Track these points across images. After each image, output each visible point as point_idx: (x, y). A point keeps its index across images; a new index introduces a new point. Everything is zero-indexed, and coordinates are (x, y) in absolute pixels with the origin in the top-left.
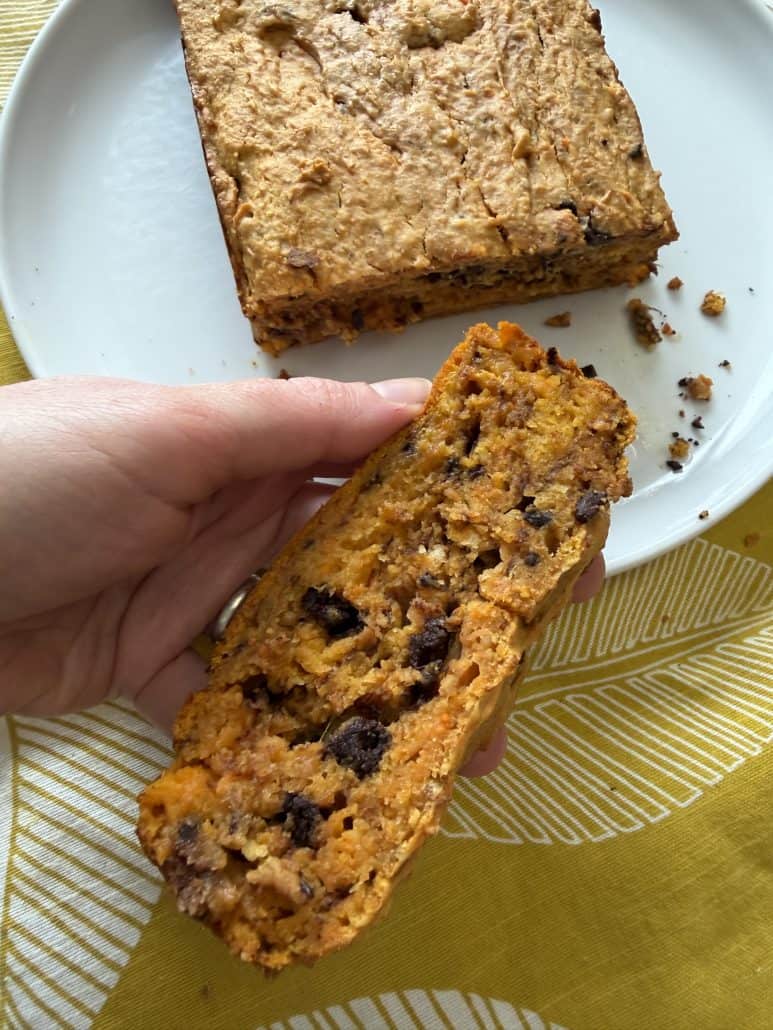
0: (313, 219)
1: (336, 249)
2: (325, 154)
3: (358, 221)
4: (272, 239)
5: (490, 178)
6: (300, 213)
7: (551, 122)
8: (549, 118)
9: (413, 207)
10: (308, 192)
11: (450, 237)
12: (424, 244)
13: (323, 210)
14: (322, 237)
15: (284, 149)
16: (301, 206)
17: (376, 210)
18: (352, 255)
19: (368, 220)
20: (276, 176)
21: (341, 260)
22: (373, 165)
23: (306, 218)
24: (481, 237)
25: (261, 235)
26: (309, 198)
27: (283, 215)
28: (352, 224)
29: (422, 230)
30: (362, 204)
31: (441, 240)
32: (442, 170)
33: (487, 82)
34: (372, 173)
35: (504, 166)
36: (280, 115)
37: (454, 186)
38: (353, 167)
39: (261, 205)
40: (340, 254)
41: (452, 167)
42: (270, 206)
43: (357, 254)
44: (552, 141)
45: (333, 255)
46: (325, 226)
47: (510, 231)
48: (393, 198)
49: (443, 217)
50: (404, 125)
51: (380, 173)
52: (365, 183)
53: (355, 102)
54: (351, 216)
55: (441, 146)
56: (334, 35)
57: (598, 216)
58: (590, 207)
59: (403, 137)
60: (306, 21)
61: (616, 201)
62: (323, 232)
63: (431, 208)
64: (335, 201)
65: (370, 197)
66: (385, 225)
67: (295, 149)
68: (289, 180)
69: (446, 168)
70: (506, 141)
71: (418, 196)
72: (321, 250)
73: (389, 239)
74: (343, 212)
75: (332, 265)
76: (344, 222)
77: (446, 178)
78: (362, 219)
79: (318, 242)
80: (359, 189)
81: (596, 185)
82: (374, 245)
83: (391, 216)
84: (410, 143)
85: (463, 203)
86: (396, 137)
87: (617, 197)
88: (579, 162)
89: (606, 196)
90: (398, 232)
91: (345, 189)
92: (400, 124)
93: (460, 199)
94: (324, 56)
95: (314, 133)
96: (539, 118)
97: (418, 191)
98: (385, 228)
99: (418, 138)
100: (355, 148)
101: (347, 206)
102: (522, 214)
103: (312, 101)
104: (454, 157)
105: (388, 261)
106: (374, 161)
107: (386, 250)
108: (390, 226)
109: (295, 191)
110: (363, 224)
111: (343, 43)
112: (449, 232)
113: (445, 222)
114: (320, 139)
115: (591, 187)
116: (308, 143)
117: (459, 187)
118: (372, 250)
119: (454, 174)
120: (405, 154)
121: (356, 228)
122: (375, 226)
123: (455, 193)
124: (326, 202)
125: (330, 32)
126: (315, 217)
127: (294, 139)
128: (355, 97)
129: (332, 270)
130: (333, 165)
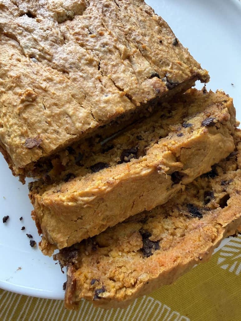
1: (49, 131)
3: (56, 114)
4: (15, 137)
5: (115, 73)
6: (25, 120)
7: (134, 39)
8: (132, 37)
9: (82, 98)
10: (26, 107)
11: (104, 107)
12: (92, 115)
13: (37, 114)
14: (40, 127)
15: (10, 88)
16: (25, 115)
17: (63, 105)
18: (57, 132)
19: (61, 111)
20: (10, 103)
21: (54, 136)
22: (55, 84)
23: (29, 121)
24: (119, 102)
25: (9, 136)
26: (29, 110)
27: (18, 122)
28: (54, 116)
29: (89, 108)
30: (56, 104)
31: (100, 110)
32: (90, 76)
33: (99, 29)
34: (57, 87)
35: (120, 65)
36: (4, 72)
37: (98, 82)
38: (46, 87)
39: (6, 120)
40: (52, 133)
42: (10, 119)
43: (60, 130)
44: (137, 47)
45: (48, 135)
46: (40, 122)
47: (132, 95)
48: (70, 96)
49: (97, 99)
50: (66, 60)
51: (60, 86)
52: (54, 94)
53: (40, 55)
54: (52, 112)
55: (87, 64)
56: (21, 26)
57: (170, 76)
58: (165, 73)
59: (67, 65)
60: (6, 24)
61: (176, 67)
62: (40, 125)
63: (91, 96)
64: (41, 108)
65: (59, 100)
66: (71, 112)
67: (15, 87)
68: (15, 104)
69: (92, 74)
70: (117, 53)
71: (82, 92)
72: (42, 134)
73: (74, 118)
74: (47, 111)
75: (49, 140)
76: (49, 116)
77: (93, 79)
78: (58, 112)
79: (39, 131)
80: (52, 98)
81: (164, 62)
82: (68, 123)
83: (72, 106)
84: (71, 68)
85: (105, 89)
86: (64, 66)
87: (175, 65)
88: (153, 54)
89: (171, 66)
90: (78, 113)
91: (45, 100)
92: (64, 59)
93: (103, 87)
94: (19, 37)
95: (22, 77)
96: (128, 39)
97: (81, 90)
98: (71, 113)
99: (74, 64)
100: (44, 78)
101: (49, 108)
102: (135, 86)
103: (19, 60)
104: (94, 68)
105: (77, 129)
106: (55, 82)
107: (74, 124)
108: (73, 111)
109: (20, 109)
110: (59, 115)
111: (27, 30)
112: (102, 105)
113: (99, 101)
114: (26, 79)
115: (162, 64)
116: (21, 82)
117: (101, 82)
118: (67, 126)
119: (97, 76)
120: (70, 73)
121: (56, 117)
122: (65, 114)
123: (100, 85)
124: (37, 109)
125: (19, 26)
126: (34, 119)
127: (13, 83)
128: (39, 53)
129: (50, 143)
130: (36, 90)
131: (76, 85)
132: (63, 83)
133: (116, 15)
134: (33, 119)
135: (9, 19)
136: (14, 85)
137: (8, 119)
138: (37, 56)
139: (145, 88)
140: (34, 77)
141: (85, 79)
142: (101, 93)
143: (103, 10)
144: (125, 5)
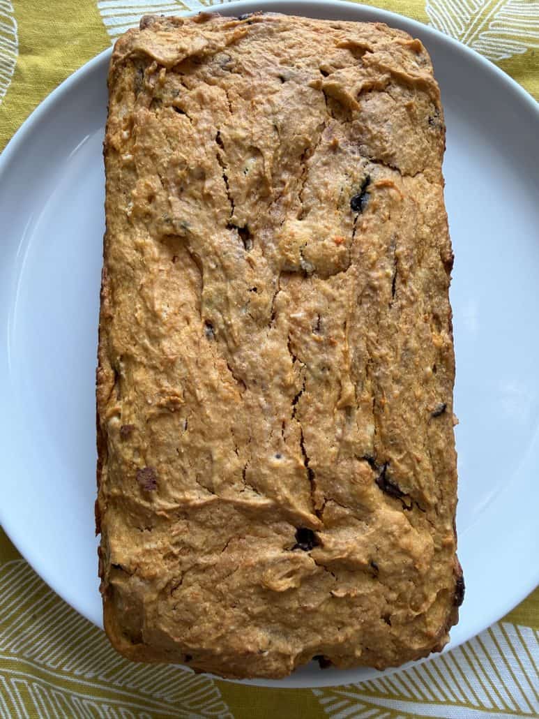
0: (161, 439)
1: (175, 464)
2: (183, 382)
3: (195, 447)
5: (315, 424)
6: (152, 433)
7: (378, 378)
8: (377, 374)
9: (243, 440)
10: (161, 416)
11: (265, 475)
12: (244, 472)
13: (171, 433)
14: (166, 454)
15: (154, 368)
16: (155, 427)
17: (211, 439)
18: (185, 472)
19: (204, 447)
20: (144, 394)
21: (177, 475)
22: (218, 400)
23: (156, 437)
24: (290, 476)
26: (162, 421)
28: (191, 448)
29: (246, 462)
30: (203, 434)
31: (258, 475)
32: (274, 410)
33: (335, 332)
34: (216, 407)
35: (328, 415)
36: (157, 334)
37: (280, 426)
38: (202, 400)
39: (127, 412)
40: (177, 470)
41: (283, 409)
42: (134, 416)
43: (189, 472)
44: (373, 395)
45: (172, 469)
46: (169, 445)
47: (316, 475)
48: (228, 430)
49: (264, 456)
50: (253, 366)
51: (223, 407)
52: (208, 417)
53: (221, 331)
54: (191, 441)
55: (280, 386)
56: (219, 257)
57: (392, 472)
58: (388, 460)
59: (251, 376)
60: (198, 236)
61: (410, 461)
62: (168, 450)
63: (256, 445)
64: (181, 425)
65: (210, 428)
66: (217, 455)
67: (161, 373)
68: (150, 401)
69: (277, 409)
70: (334, 393)
71: (248, 434)
72: (163, 465)
73: (217, 466)
74: (186, 436)
75: (170, 477)
76: (185, 445)
77: (275, 418)
78: (199, 446)
79: (162, 458)
80: (202, 420)
81: (397, 444)
82: (204, 469)
83: (223, 446)
84: (254, 382)
85: (283, 442)
86: (245, 375)
87: (411, 458)
88: (389, 422)
89: (402, 456)
90: (226, 460)
91: (191, 417)
92: (251, 363)
93: (282, 438)
94: (206, 275)
95: (179, 361)
96: (370, 370)
97: (249, 428)
98: (215, 458)
99: (262, 379)
100: (207, 382)
101: (192, 432)
102: (328, 464)
103: (187, 320)
104: (287, 399)
105: (212, 484)
106: (219, 396)
107: (213, 475)
108: (219, 456)
109: (152, 415)
110: (199, 450)
111: (224, 268)
112: (265, 471)
113: (264, 461)
114: (182, 366)
115: (392, 445)
116: (173, 370)
117: (284, 427)
118: (201, 472)
119: (283, 416)
120: (248, 390)
121: (194, 451)
122: (208, 453)
123: (279, 434)
124: (174, 425)
125: (216, 254)
126: (165, 437)
127: (162, 364)
128: (223, 327)
129: (168, 480)
130: (187, 394)
131: (246, 416)
132: (229, 403)
133: (378, 314)
134: (163, 438)
135: (207, 227)
136: (162, 369)
137: (131, 414)
138: (217, 332)
139: (342, 473)
140: (195, 371)
141: (263, 411)
142: (274, 447)
143: (363, 291)
144: (404, 302)
